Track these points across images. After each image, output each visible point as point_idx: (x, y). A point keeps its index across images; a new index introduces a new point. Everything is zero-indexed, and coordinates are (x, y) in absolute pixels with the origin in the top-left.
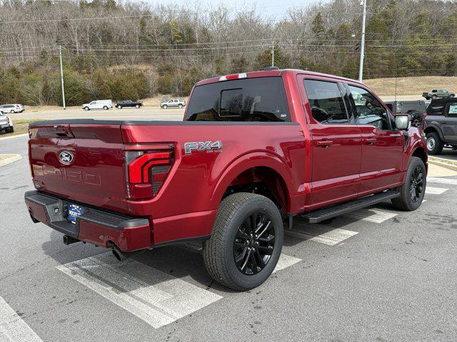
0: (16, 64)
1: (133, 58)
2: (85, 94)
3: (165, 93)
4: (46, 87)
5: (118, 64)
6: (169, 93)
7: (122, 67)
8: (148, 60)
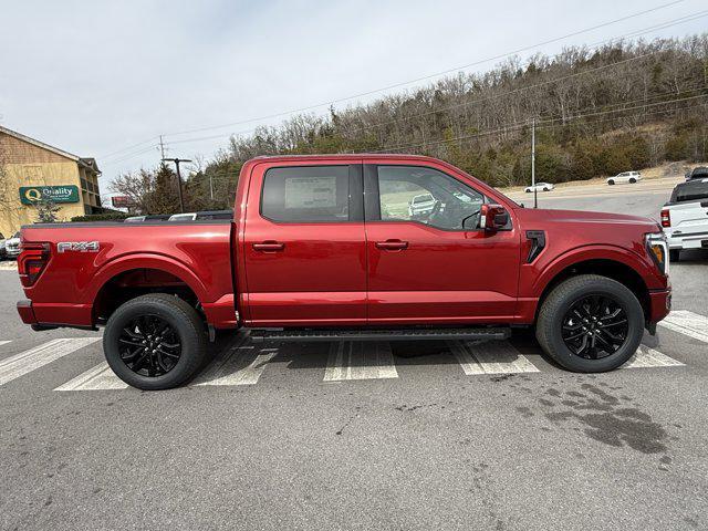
0: (495, 145)
1: (636, 118)
2: (560, 171)
3: (678, 159)
4: (517, 166)
5: (614, 129)
6: (685, 158)
7: (620, 132)
8: (659, 118)
